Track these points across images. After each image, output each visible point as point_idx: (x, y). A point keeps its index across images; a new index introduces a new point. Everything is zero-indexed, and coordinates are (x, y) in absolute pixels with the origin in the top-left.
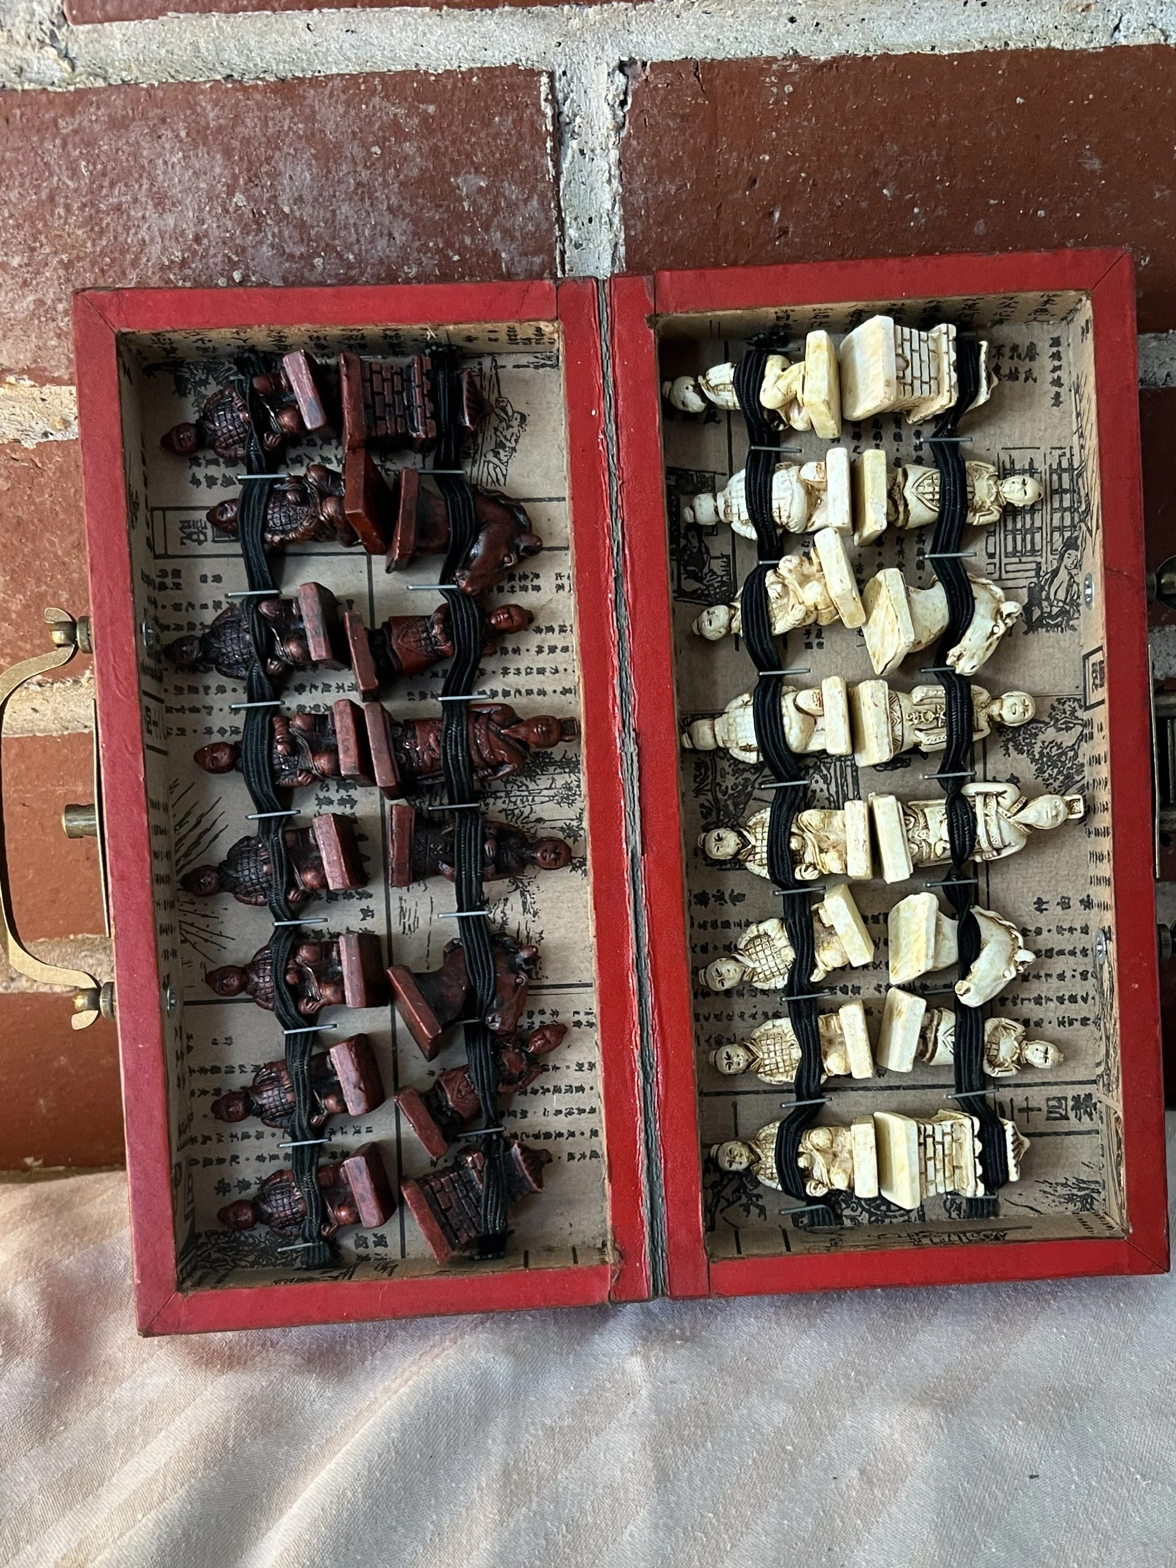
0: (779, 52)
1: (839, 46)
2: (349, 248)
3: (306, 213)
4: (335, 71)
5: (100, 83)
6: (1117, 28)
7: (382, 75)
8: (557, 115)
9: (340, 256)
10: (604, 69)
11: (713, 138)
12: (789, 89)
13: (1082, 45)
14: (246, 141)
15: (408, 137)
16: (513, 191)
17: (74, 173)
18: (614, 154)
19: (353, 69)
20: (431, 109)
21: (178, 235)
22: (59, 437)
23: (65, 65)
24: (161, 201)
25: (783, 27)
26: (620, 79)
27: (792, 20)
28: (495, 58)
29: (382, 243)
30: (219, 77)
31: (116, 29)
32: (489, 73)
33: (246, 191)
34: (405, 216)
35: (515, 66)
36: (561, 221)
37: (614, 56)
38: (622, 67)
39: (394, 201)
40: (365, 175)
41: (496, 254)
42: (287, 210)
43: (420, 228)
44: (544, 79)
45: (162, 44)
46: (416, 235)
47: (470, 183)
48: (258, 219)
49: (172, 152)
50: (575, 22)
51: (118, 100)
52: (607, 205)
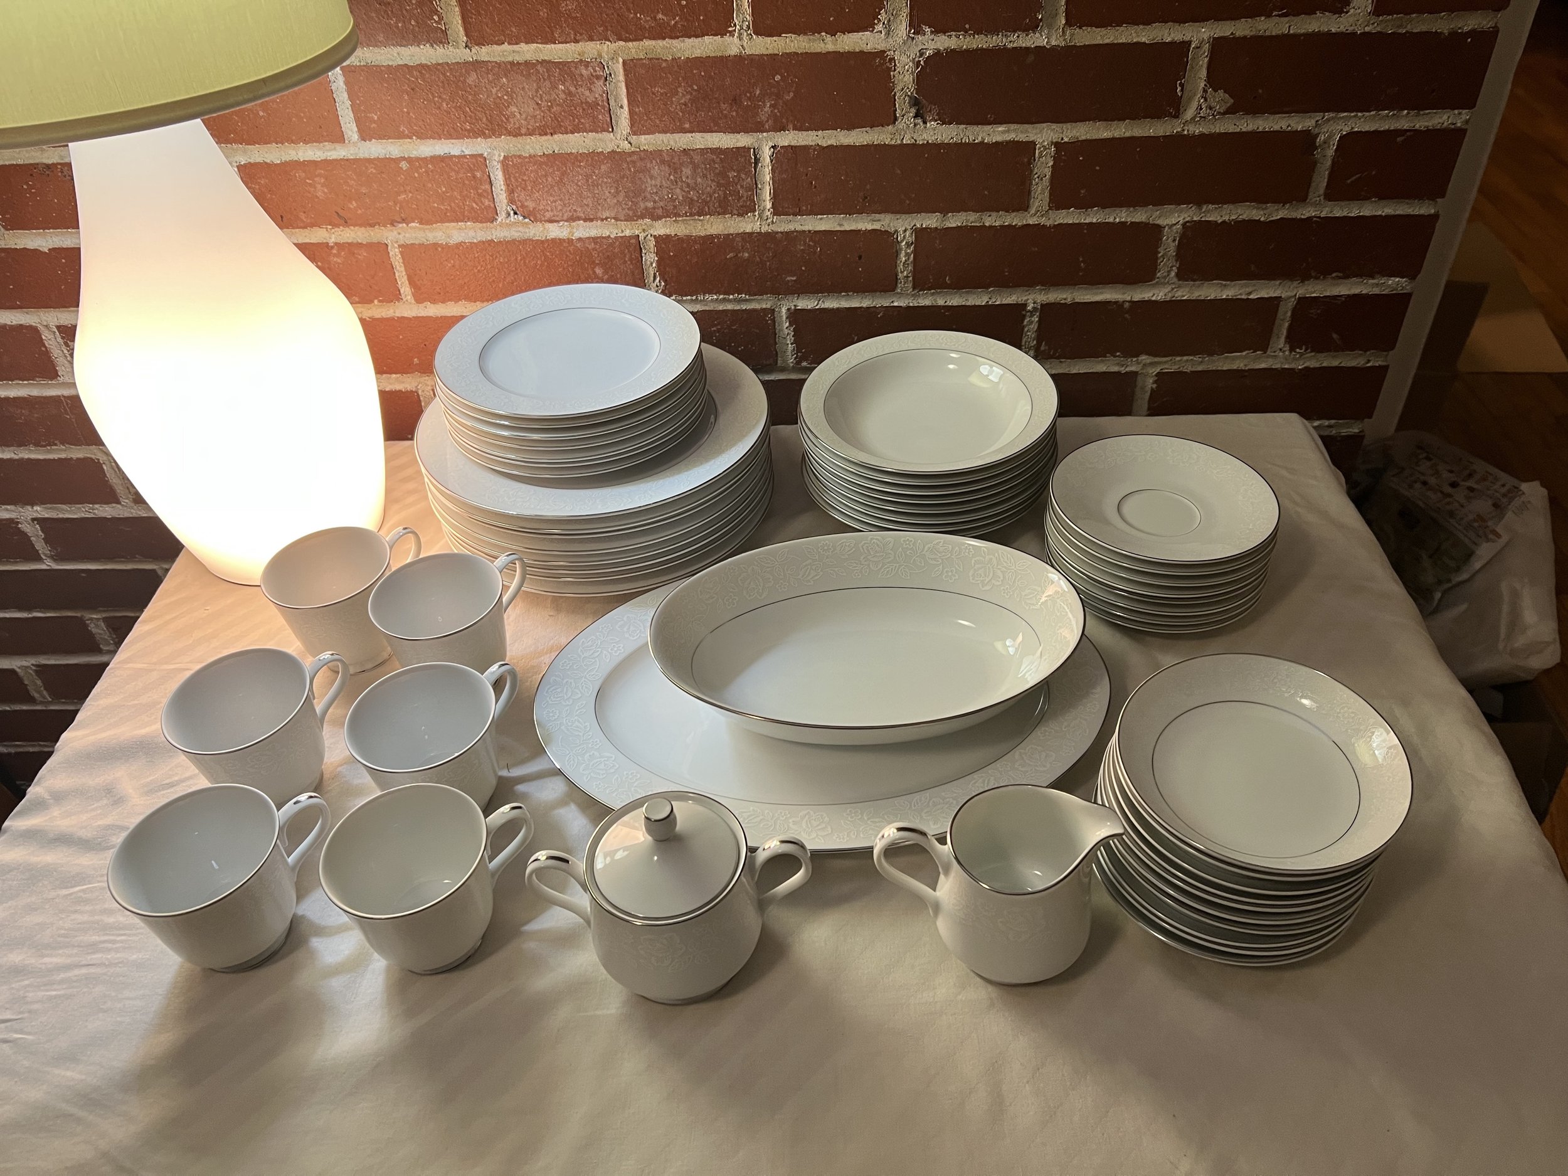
0: (813, 144)
1: (829, 143)
3: (689, 181)
4: (698, 147)
5: (638, 150)
6: (903, 139)
7: (710, 149)
8: (755, 157)
10: (768, 148)
11: (796, 164)
12: (816, 153)
13: (893, 143)
14: (674, 163)
15: (717, 163)
16: (743, 176)
17: (630, 171)
18: (770, 168)
19: (703, 147)
20: (723, 157)
21: (655, 186)
22: (621, 235)
23: (629, 145)
24: (651, 177)
25: (814, 138)
26: (772, 150)
27: (817, 136)
28: (740, 145)
29: (709, 188)
30: (668, 149)
31: (643, 137)
32: (738, 148)
33: (674, 176)
34: (715, 182)
35: (745, 147)
36: (756, 184)
37: (771, 144)
38: (772, 147)
39: (712, 178)
40: (705, 172)
41: (739, 191)
42: (684, 180)
43: (719, 185)
44: (752, 150)
45: (655, 140)
46: (718, 187)
47: (732, 174)
48: (676, 182)
49: (655, 166)
50: (760, 136)
51: (642, 154)
52: (768, 180)
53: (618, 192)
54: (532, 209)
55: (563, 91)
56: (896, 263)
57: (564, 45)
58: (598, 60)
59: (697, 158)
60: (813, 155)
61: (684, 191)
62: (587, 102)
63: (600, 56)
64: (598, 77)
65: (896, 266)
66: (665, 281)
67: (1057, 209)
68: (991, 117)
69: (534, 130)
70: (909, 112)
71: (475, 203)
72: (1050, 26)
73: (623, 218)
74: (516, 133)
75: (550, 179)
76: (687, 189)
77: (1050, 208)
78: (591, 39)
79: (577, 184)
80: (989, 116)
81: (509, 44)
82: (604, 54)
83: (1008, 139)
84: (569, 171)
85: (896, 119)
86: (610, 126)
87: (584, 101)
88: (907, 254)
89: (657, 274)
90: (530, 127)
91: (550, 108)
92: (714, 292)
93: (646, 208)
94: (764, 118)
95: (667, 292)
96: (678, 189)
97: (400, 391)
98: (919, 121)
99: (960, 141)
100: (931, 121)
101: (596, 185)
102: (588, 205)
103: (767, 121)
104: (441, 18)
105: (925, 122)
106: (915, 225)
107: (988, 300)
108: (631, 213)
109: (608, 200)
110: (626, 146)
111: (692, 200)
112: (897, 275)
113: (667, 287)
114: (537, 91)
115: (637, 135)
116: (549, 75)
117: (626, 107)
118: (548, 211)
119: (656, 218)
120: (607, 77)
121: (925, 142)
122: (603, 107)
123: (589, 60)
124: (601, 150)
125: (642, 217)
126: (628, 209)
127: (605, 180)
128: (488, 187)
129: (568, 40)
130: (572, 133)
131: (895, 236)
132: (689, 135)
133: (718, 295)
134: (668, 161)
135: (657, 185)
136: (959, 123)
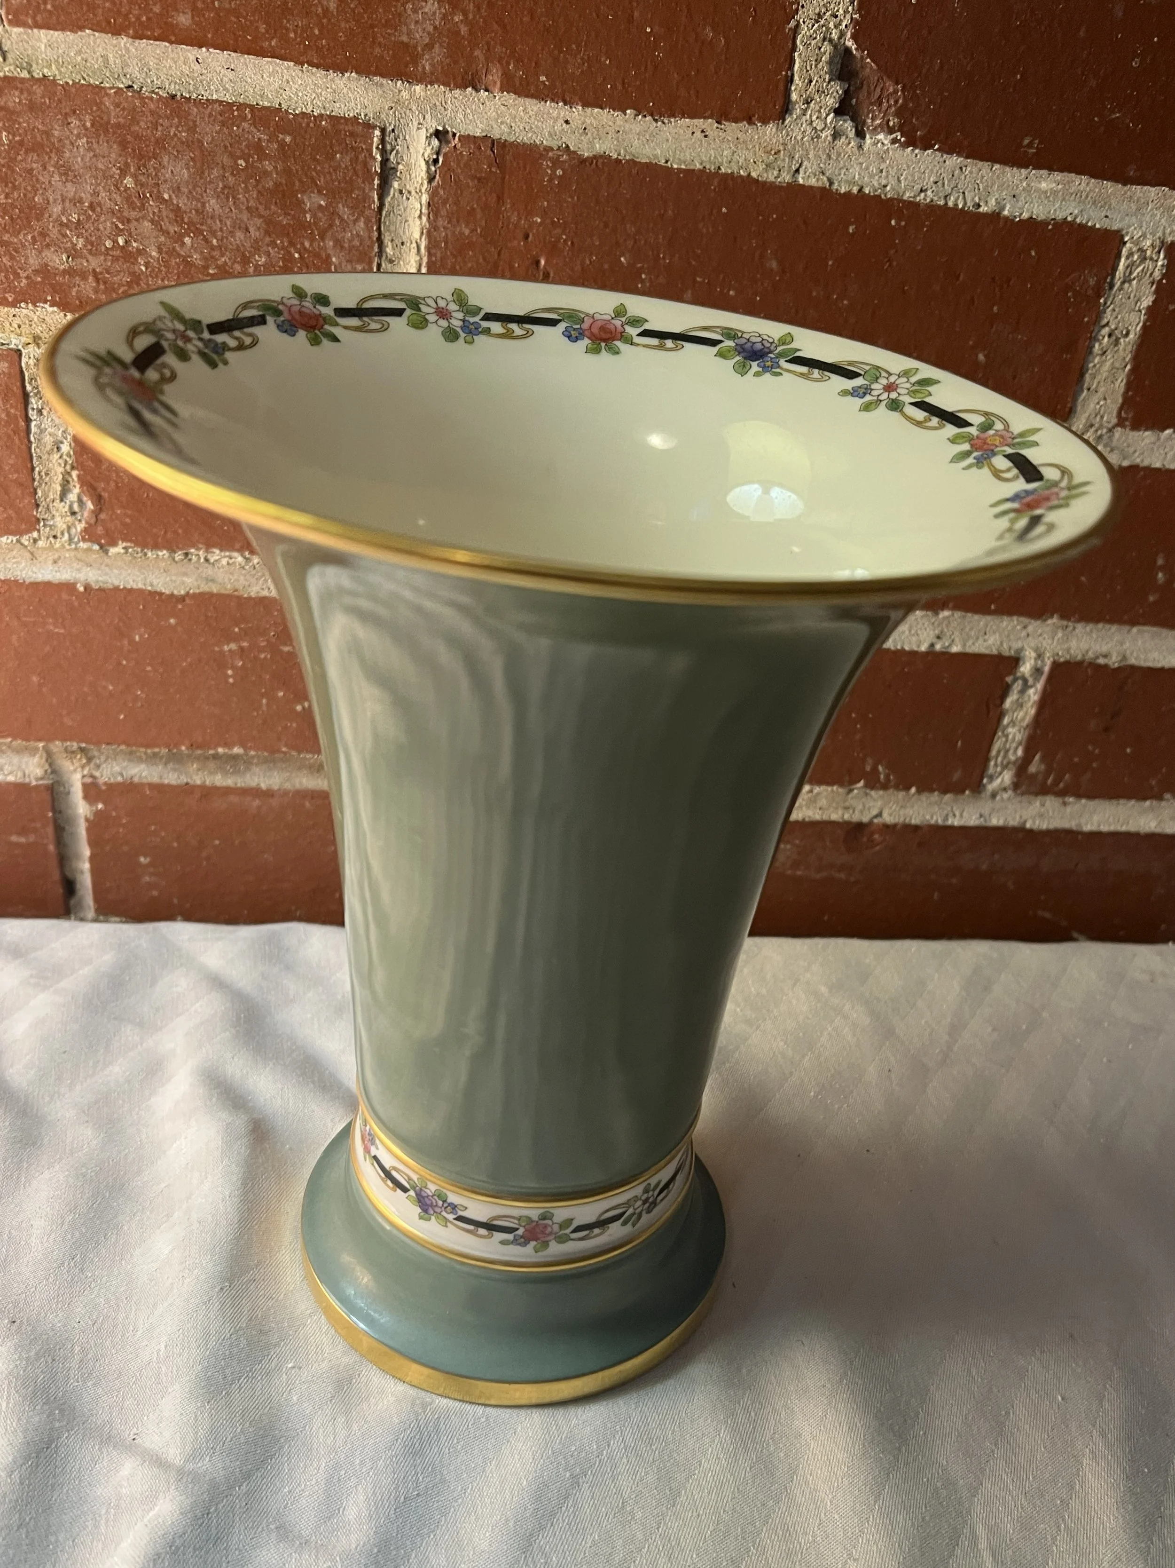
0: (554, 144)
1: (599, 147)
2: (213, 233)
3: (182, 202)
4: (215, 97)
5: (25, 74)
6: (797, 171)
7: (252, 107)
8: (385, 161)
9: (206, 240)
10: (423, 134)
11: (500, 198)
12: (559, 172)
13: (771, 178)
14: (138, 137)
15: (267, 157)
16: (344, 211)
18: (425, 198)
19: (229, 98)
20: (288, 139)
21: (77, 201)
24: (67, 172)
25: (559, 126)
26: (435, 142)
27: (567, 122)
28: (341, 109)
29: (240, 235)
30: (121, 86)
31: (43, 36)
32: (335, 120)
33: (135, 177)
34: (260, 216)
35: (356, 118)
36: (381, 242)
37: (434, 125)
38: (437, 134)
39: (252, 203)
40: (231, 180)
41: (329, 256)
42: (166, 196)
43: (271, 227)
44: (377, 133)
45: (79, 52)
46: (267, 233)
47: (313, 201)
48: (143, 199)
49: (78, 136)
50: (405, 94)
51: (38, 90)
52: (416, 235)
59: (209, 132)
60: (551, 180)
61: (166, 233)
66: (98, 500)
67: (1136, 427)
68: (1030, 145)
70: (825, 94)
76: (173, 229)
77: (1121, 423)
80: (1026, 141)
83: (1060, 216)
85: (786, 108)
89: (75, 474)
92: (237, 546)
93: (45, 270)
94: (421, 36)
95: (100, 530)
96: (147, 224)
98: (848, 126)
99: (942, 203)
100: (875, 131)
103: (429, 47)
105: (860, 134)
107: (935, 640)
111: (187, 262)
113: (103, 516)
115: (24, 25)
121: (855, 190)
132: (191, 53)
133: (247, 554)
134: (118, 126)
135: (81, 201)
136: (949, 149)
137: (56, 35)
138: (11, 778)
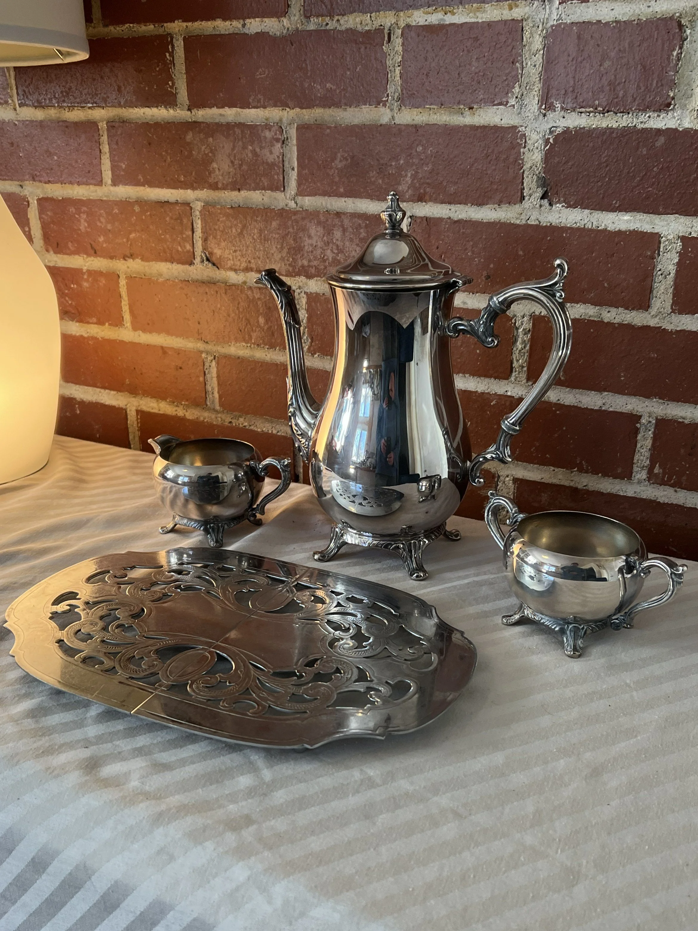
53: (282, 248)
54: (218, 257)
55: (251, 151)
56: (512, 349)
57: (256, 110)
58: (279, 124)
59: (347, 222)
60: (444, 228)
61: (334, 253)
62: (267, 163)
63: (281, 120)
64: (277, 140)
65: (512, 353)
66: (312, 339)
67: (680, 313)
68: (616, 203)
69: (227, 185)
70: (536, 192)
71: (180, 246)
72: (684, 107)
73: (284, 273)
74: (214, 187)
75: (234, 230)
76: (336, 251)
77: (673, 311)
78: (275, 106)
79: (253, 239)
80: (614, 202)
81: (218, 108)
82: (284, 120)
83: (632, 229)
84: (248, 224)
85: (523, 198)
86: (281, 187)
87: (265, 161)
88: (524, 342)
89: (306, 330)
90: (225, 182)
91: (241, 165)
93: (303, 266)
94: (405, 187)
96: (329, 250)
97: (114, 407)
98: (545, 202)
99: (583, 227)
100: (556, 203)
101: (266, 240)
102: (259, 258)
103: (407, 191)
104: (173, 84)
105: (551, 205)
106: (534, 312)
107: (602, 405)
108: (291, 269)
109: (275, 255)
110: (292, 204)
111: (339, 261)
112: (512, 363)
113: (313, 344)
114: (233, 149)
115: (303, 196)
116: (242, 138)
117: (296, 169)
118: (230, 260)
119: (309, 277)
120: (284, 140)
121: (549, 224)
122: (279, 167)
123: (272, 124)
124: (273, 207)
125: (299, 274)
126: (289, 265)
127: (274, 235)
128: (190, 233)
129: (259, 105)
130: (255, 190)
131: (513, 321)
132: (343, 199)
134: (324, 222)
135: (313, 245)
136: (584, 207)
137: (310, 198)
138: (283, 434)
